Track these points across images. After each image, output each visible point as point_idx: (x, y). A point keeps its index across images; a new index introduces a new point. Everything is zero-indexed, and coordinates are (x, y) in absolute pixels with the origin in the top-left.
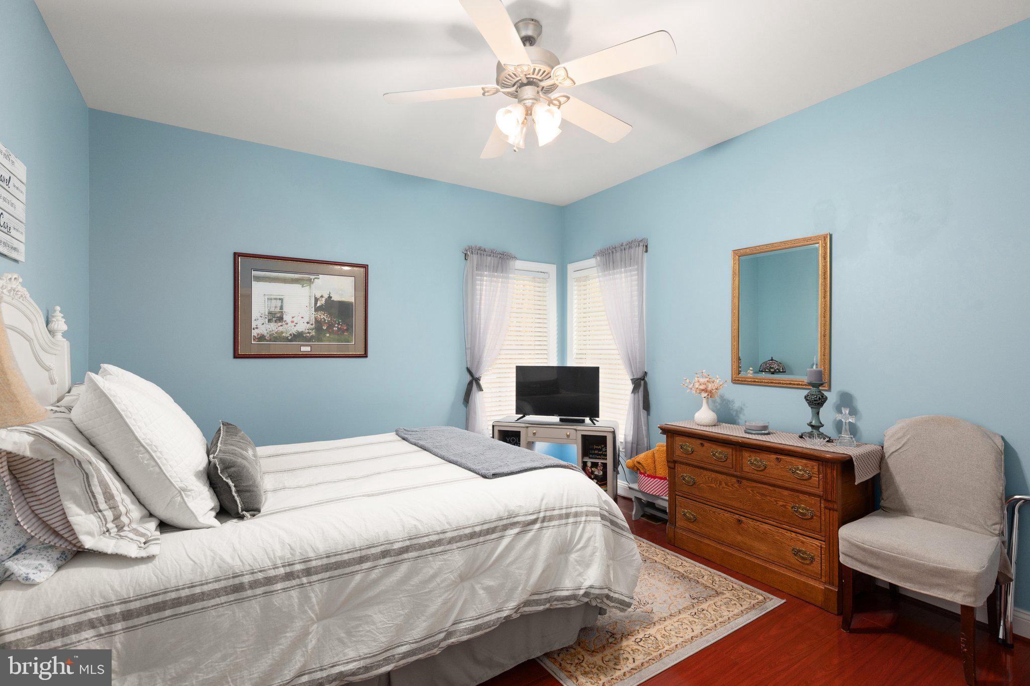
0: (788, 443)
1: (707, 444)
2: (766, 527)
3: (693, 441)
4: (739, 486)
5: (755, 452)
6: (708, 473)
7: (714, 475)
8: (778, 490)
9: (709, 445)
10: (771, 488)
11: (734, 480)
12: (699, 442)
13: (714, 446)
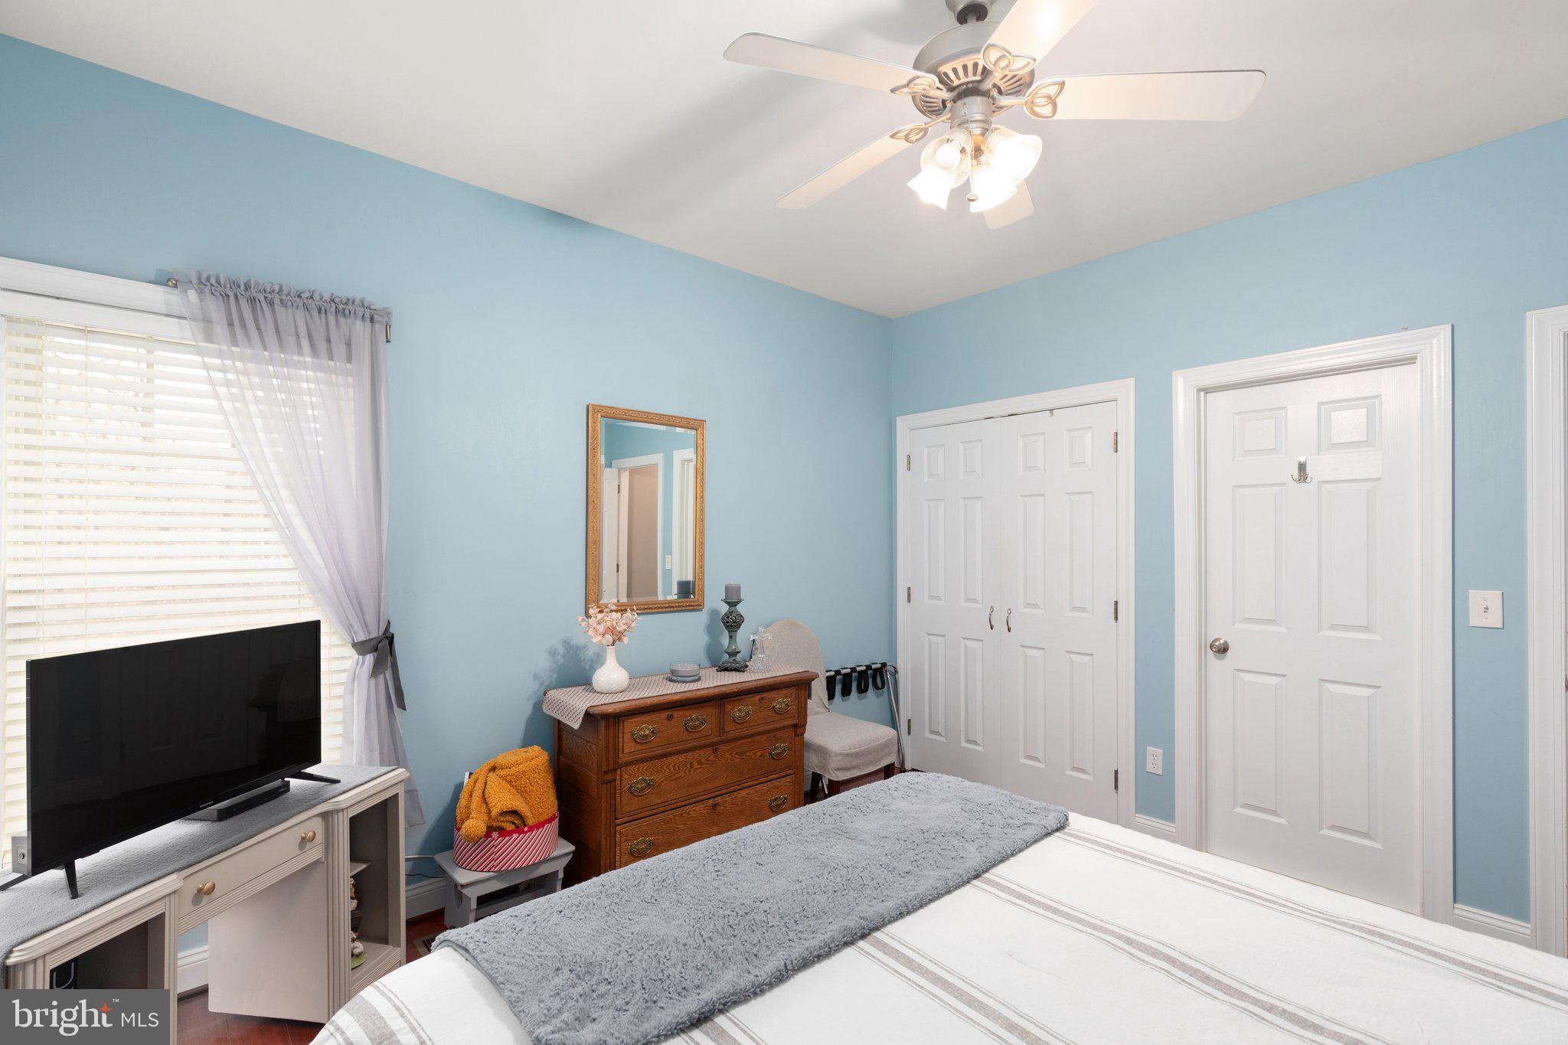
0: (778, 674)
1: (677, 714)
2: (743, 793)
3: (655, 716)
4: (716, 757)
5: (739, 700)
6: (675, 758)
7: (681, 758)
8: (756, 738)
9: (681, 713)
10: (750, 740)
11: (709, 751)
12: (666, 714)
13: (687, 713)
